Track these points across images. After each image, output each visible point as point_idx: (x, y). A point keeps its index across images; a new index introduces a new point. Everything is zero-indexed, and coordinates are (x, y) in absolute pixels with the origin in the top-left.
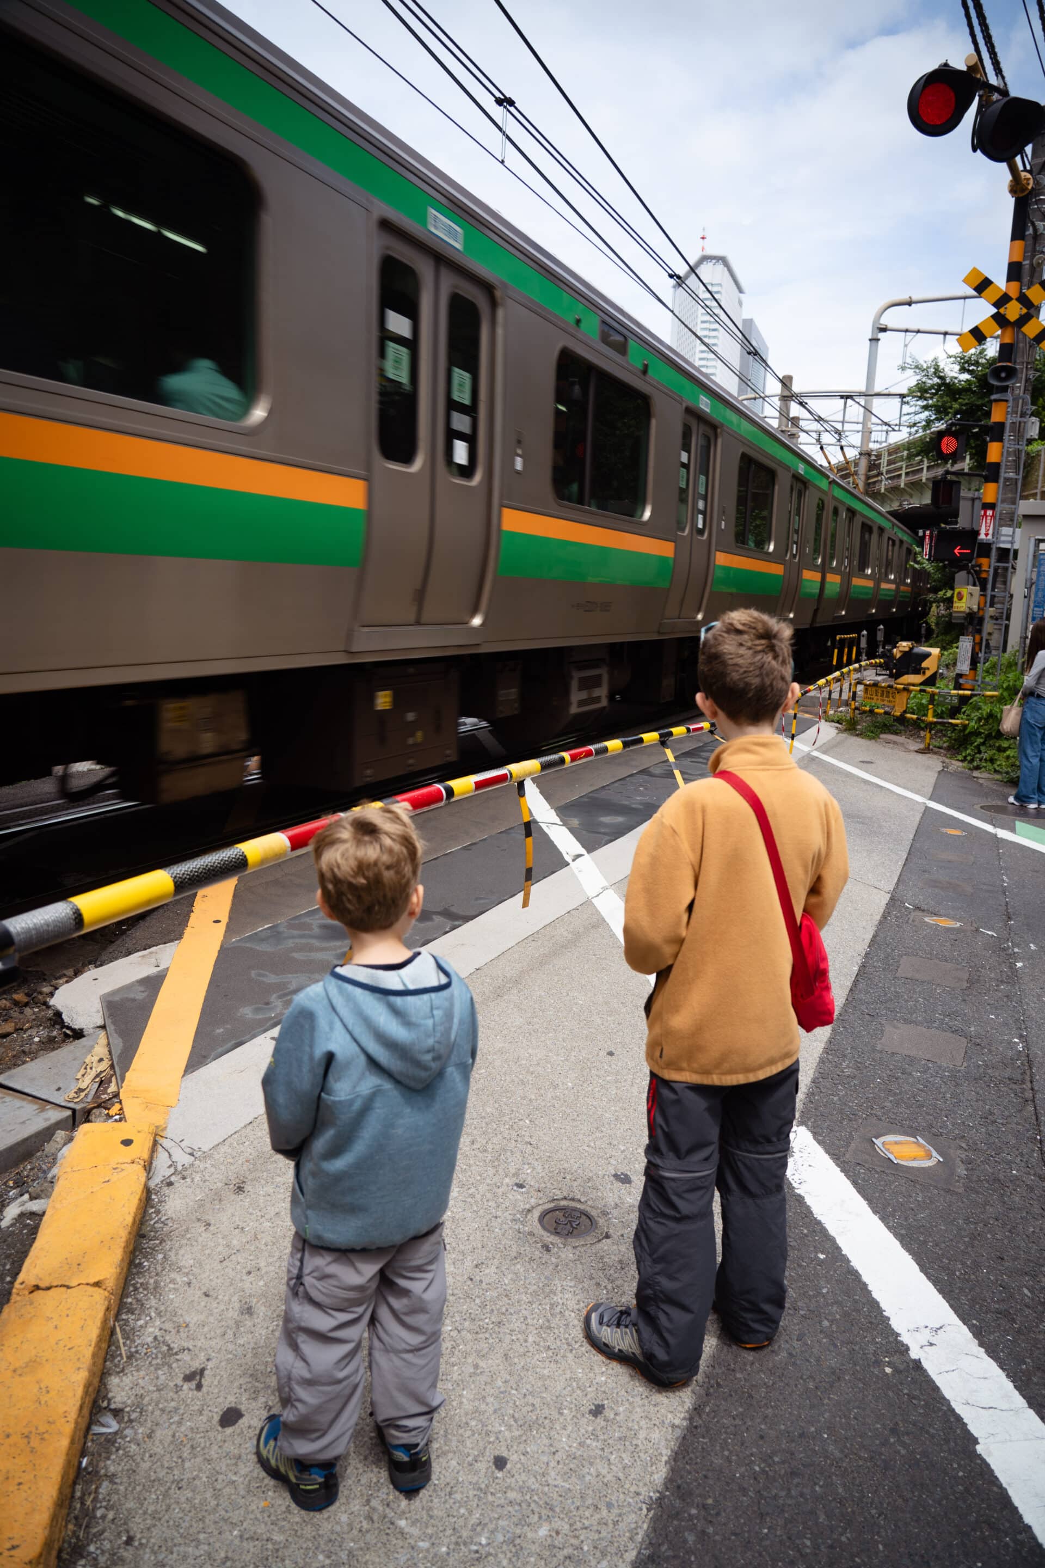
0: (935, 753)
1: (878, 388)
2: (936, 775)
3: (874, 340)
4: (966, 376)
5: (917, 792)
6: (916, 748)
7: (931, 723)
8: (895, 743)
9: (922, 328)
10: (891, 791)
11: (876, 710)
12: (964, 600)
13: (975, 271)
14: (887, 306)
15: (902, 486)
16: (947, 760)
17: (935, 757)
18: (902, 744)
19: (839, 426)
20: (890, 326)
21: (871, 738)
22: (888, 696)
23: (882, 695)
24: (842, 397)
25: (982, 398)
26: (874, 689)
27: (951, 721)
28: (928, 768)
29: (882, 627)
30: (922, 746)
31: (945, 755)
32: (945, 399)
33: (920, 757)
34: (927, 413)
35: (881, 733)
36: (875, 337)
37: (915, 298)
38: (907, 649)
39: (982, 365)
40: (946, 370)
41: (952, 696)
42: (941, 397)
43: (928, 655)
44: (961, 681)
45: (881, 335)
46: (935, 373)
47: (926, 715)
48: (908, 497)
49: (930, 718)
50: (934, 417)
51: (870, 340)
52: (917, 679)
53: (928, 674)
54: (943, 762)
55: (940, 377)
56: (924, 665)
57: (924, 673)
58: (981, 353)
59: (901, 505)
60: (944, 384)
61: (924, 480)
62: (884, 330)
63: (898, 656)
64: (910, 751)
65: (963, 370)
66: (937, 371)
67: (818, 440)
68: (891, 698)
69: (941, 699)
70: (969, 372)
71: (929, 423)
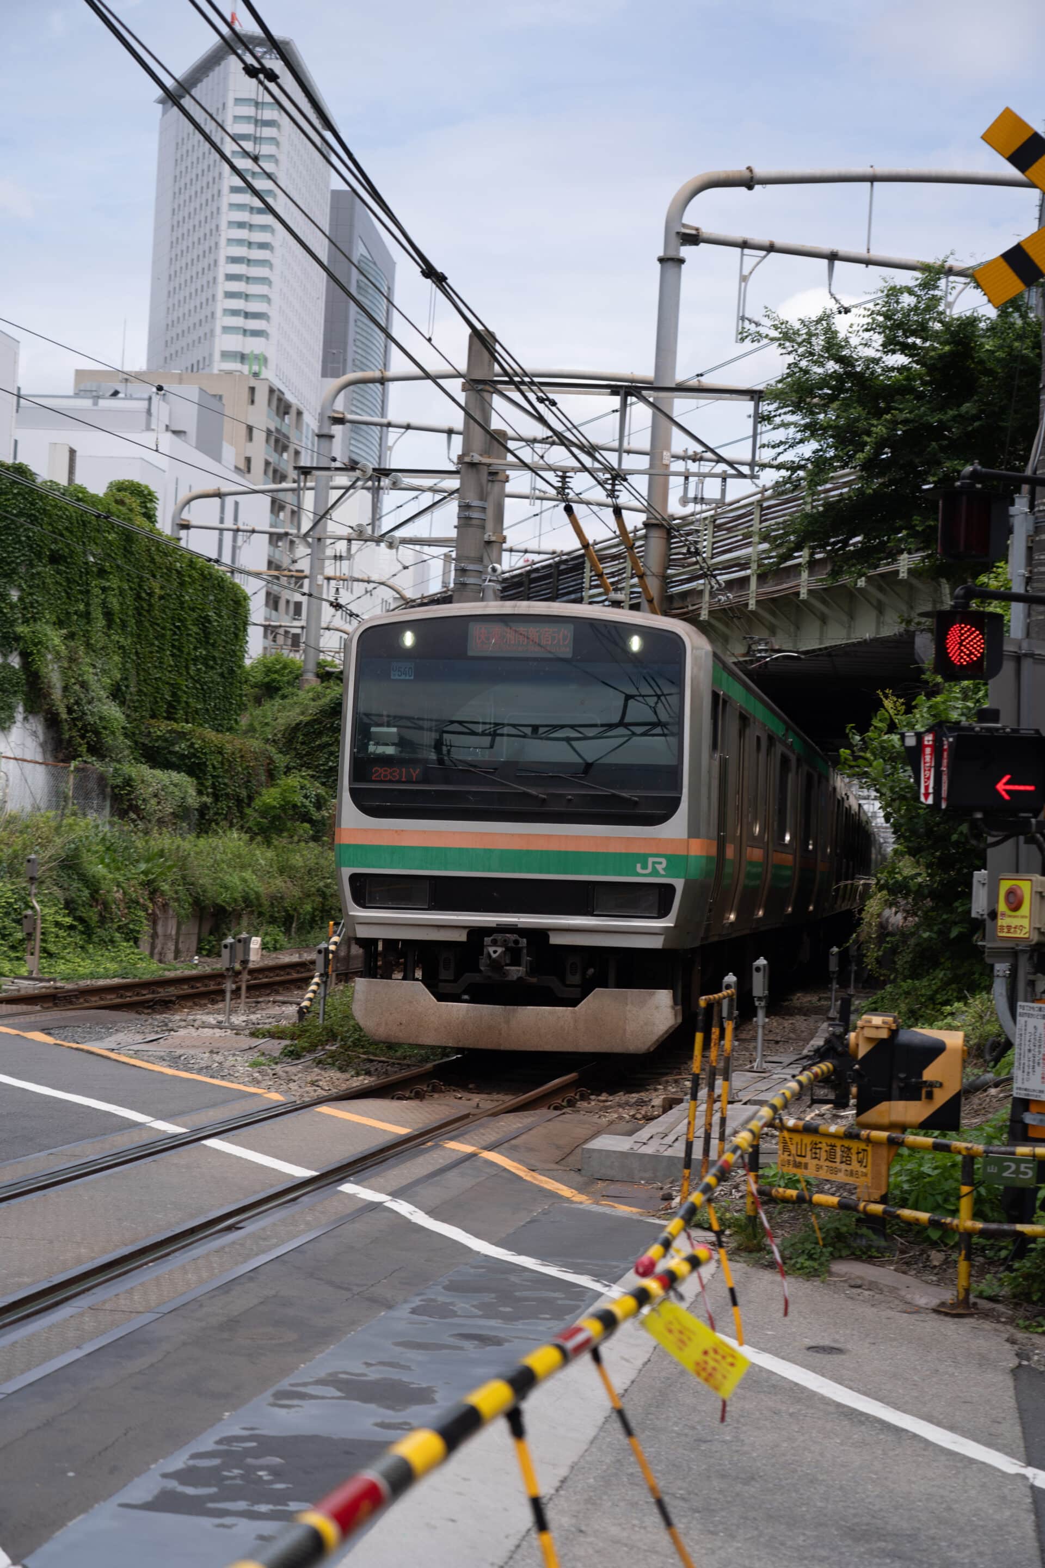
0: (986, 1315)
1: (682, 374)
2: (1010, 1383)
3: (671, 262)
4: (899, 359)
5: (990, 1442)
6: (934, 1302)
7: (969, 1234)
8: (873, 1286)
9: (779, 241)
10: (927, 1443)
11: (817, 1198)
12: (1025, 909)
13: (1009, 119)
14: (698, 183)
15: (752, 605)
16: (1020, 1336)
17: (987, 1325)
18: (893, 1290)
19: (612, 458)
20: (707, 229)
21: (811, 1274)
22: (846, 1160)
23: (831, 1158)
24: (615, 391)
25: (942, 408)
26: (808, 1139)
27: (1019, 1227)
28: (984, 1361)
29: (762, 962)
30: (948, 1295)
31: (1011, 1321)
32: (854, 413)
33: (953, 1329)
34: (814, 445)
35: (835, 1257)
36: (671, 254)
37: (761, 170)
38: (884, 1034)
39: (936, 336)
40: (854, 341)
41: (1018, 1162)
42: (846, 406)
43: (937, 1049)
44: (1029, 1118)
45: (686, 251)
46: (827, 349)
47: (955, 1212)
48: (765, 634)
49: (965, 1221)
50: (831, 453)
51: (661, 260)
52: (914, 1111)
53: (941, 1097)
54: (1012, 1341)
55: (840, 360)
56: (929, 1074)
57: (930, 1096)
58: (928, 309)
59: (749, 652)
60: (851, 375)
61: (804, 595)
62: (693, 239)
63: (862, 1052)
64: (918, 1310)
65: (891, 345)
66: (834, 348)
67: (562, 490)
68: (855, 1166)
69: (992, 1169)
70: (906, 349)
71: (820, 465)
